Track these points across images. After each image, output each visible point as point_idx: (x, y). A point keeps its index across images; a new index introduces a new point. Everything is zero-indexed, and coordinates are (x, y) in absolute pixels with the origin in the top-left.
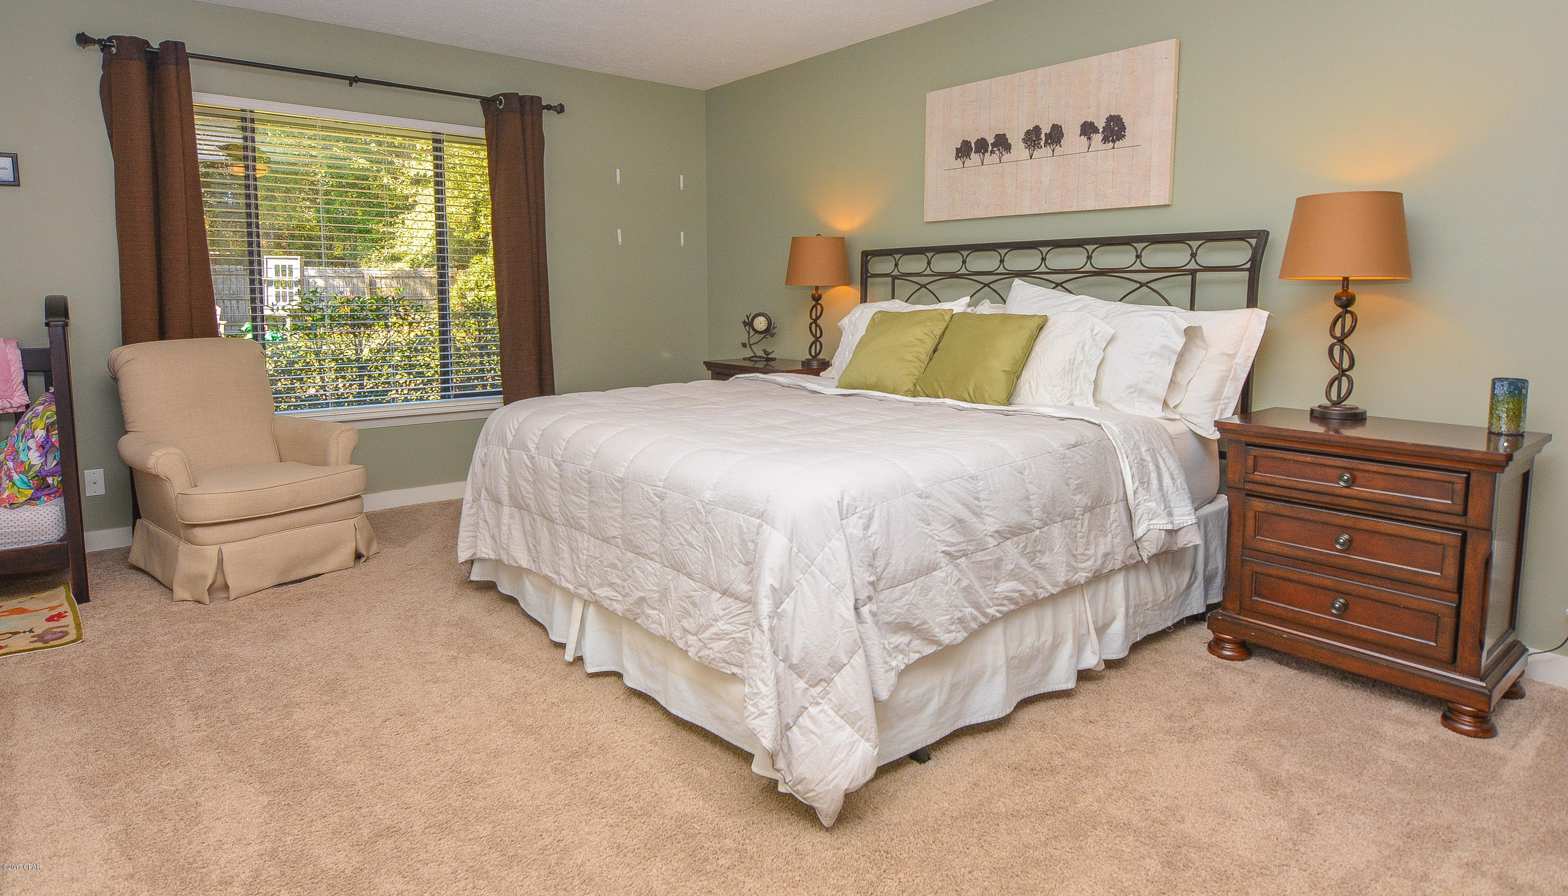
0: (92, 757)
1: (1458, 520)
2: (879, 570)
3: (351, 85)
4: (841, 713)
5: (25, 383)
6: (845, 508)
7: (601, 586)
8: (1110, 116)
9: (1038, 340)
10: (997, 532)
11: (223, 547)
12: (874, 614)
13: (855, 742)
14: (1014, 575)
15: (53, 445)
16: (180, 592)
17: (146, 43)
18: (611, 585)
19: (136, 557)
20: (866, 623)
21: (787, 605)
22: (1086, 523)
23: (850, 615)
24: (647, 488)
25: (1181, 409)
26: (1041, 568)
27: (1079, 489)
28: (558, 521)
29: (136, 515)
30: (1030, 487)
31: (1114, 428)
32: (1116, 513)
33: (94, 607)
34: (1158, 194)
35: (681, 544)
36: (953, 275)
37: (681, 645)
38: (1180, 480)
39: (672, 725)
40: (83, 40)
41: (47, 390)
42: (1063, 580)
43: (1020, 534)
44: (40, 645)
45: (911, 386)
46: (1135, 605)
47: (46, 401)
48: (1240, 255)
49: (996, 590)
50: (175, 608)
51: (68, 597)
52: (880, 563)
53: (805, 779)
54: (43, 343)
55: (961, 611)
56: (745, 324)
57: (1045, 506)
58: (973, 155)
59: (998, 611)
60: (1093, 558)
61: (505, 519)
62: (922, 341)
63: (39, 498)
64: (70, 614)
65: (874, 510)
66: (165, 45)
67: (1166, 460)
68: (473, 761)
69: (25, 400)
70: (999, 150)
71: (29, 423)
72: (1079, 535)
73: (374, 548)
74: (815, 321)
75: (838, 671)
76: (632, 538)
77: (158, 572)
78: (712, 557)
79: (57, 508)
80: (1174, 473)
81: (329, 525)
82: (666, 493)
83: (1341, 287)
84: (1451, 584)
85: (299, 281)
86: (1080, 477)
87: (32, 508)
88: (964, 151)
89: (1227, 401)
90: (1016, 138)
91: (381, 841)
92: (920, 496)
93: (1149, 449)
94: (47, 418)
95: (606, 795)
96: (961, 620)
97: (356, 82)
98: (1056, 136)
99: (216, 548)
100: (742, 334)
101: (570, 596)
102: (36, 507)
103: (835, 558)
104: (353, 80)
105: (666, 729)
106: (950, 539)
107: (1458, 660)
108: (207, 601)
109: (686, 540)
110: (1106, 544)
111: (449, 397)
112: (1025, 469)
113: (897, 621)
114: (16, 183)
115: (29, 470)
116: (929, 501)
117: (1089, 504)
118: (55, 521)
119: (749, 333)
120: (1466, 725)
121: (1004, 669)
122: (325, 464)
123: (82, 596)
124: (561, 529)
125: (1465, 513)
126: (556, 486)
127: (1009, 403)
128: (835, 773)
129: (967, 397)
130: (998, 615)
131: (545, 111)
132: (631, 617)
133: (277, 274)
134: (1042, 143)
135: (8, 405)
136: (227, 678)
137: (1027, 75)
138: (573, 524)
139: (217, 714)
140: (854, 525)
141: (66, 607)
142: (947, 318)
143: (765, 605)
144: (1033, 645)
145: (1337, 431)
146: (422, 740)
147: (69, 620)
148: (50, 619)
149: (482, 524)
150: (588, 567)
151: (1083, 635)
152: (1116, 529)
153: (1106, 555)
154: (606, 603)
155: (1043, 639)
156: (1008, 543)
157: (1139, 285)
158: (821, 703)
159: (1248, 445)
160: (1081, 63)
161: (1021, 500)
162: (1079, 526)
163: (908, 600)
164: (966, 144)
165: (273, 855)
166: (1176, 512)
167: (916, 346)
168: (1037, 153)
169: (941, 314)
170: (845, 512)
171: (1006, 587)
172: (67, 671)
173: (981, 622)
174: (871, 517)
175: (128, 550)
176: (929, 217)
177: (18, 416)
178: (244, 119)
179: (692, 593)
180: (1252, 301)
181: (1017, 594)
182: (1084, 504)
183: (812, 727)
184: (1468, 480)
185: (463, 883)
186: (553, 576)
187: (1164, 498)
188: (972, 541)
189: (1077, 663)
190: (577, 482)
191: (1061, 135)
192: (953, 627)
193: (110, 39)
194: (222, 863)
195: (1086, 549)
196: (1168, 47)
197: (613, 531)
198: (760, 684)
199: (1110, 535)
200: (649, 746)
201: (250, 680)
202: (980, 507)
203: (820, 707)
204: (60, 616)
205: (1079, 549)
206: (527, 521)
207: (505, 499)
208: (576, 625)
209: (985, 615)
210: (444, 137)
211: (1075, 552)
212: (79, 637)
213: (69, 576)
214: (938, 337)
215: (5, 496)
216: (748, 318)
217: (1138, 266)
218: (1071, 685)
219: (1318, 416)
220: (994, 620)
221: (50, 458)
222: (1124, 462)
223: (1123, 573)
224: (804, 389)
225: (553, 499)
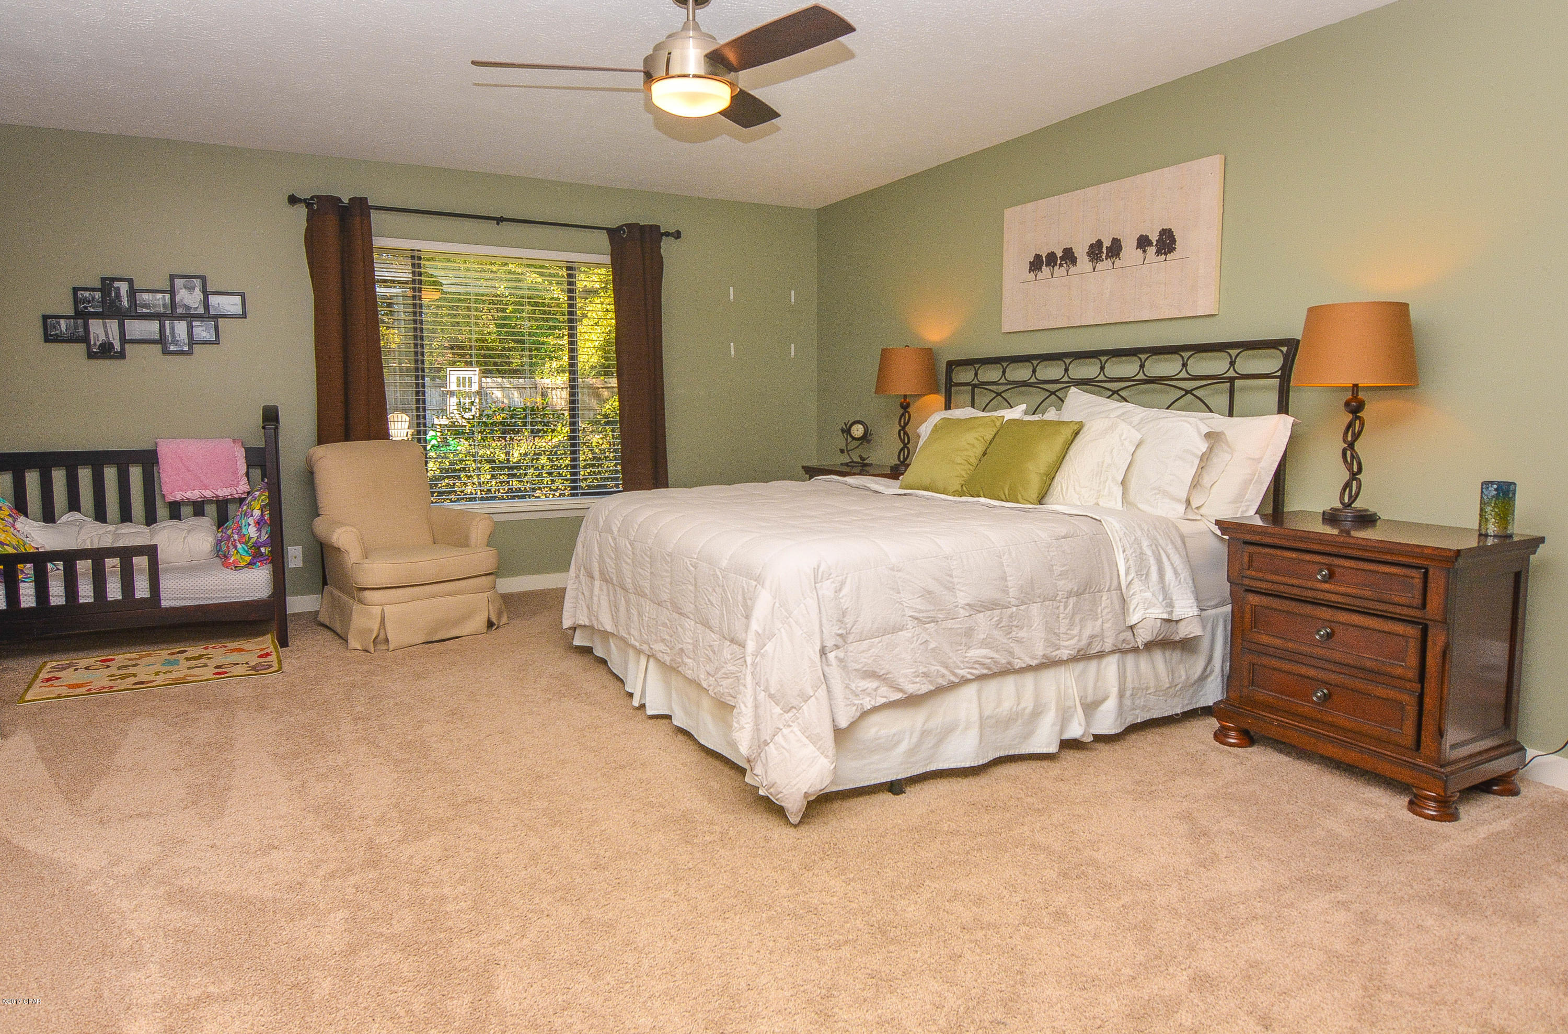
0: (284, 743)
1: (1418, 613)
2: (849, 626)
3: (498, 224)
4: (807, 735)
5: (247, 474)
6: (820, 574)
7: (656, 641)
8: (1163, 229)
9: (1073, 444)
10: (968, 605)
11: (386, 608)
12: (841, 660)
13: (816, 757)
14: (984, 644)
15: (266, 522)
16: (354, 643)
17: (339, 199)
18: (663, 640)
19: (324, 618)
20: (831, 665)
21: (769, 647)
22: (1071, 606)
23: (816, 657)
24: (686, 559)
25: (1202, 511)
26: (1019, 641)
27: (1063, 575)
28: (631, 591)
29: (325, 583)
30: (1007, 569)
31: (1115, 524)
32: (1106, 601)
33: (291, 651)
34: (1205, 304)
35: (706, 604)
36: (1024, 384)
37: (705, 686)
38: (1185, 574)
39: (703, 754)
40: (293, 200)
41: (263, 480)
42: (1042, 654)
43: (993, 609)
44: (253, 672)
45: (959, 487)
46: (1133, 688)
47: (261, 488)
48: (1271, 363)
49: (967, 655)
50: (349, 654)
51: (273, 642)
52: (849, 620)
53: (775, 783)
54: (259, 442)
55: (926, 667)
56: (843, 431)
57: (1022, 587)
58: (1044, 267)
59: (969, 673)
60: (1077, 638)
61: (596, 591)
62: (974, 446)
63: (255, 564)
64: (274, 654)
65: (846, 578)
66: (352, 200)
67: (1171, 556)
68: (544, 764)
69: (247, 488)
70: (1066, 263)
71: (249, 506)
72: (1062, 616)
73: (504, 619)
74: (903, 428)
75: (806, 701)
76: (676, 600)
77: (338, 627)
78: (725, 612)
79: (268, 572)
80: (1178, 568)
81: (467, 595)
82: (698, 563)
83: (1351, 393)
84: (1412, 674)
85: (478, 392)
86: (1065, 565)
87: (250, 570)
88: (1036, 265)
89: (1248, 503)
90: (1081, 252)
91: (469, 805)
92: (892, 569)
93: (1151, 545)
94: (262, 501)
95: (635, 792)
96: (925, 675)
97: (502, 221)
98: (1115, 249)
99: (380, 608)
100: (840, 441)
101: (639, 652)
102: (253, 570)
103: (808, 613)
104: (499, 220)
105: (697, 756)
106: (919, 607)
107: (1422, 748)
108: (372, 651)
109: (709, 601)
110: (1094, 627)
111: (577, 495)
112: (1004, 554)
113: (864, 669)
114: (244, 315)
115: (248, 542)
116: (900, 574)
117: (1075, 589)
118: (266, 582)
119: (847, 440)
120: (1431, 810)
121: (977, 724)
122: (467, 546)
123: (283, 642)
124: (632, 597)
125: (1424, 606)
126: (630, 561)
127: (1040, 502)
128: (798, 779)
129: (1003, 497)
130: (969, 677)
131: (664, 237)
132: (675, 666)
133: (458, 385)
134: (1104, 256)
135: (235, 492)
136: (380, 701)
137: (1091, 191)
138: (641, 594)
139: (370, 723)
140: (827, 589)
141: (272, 649)
142: (998, 424)
143: (751, 646)
144: (1011, 709)
145: (1348, 533)
146: (512, 749)
147: (273, 657)
148: (261, 656)
149: (580, 596)
150: (648, 626)
151: (1069, 708)
152: (1106, 615)
153: (1093, 637)
154: (659, 656)
155: (1022, 705)
156: (981, 615)
157: (1184, 393)
158: (791, 726)
159: (1246, 543)
160: (1138, 179)
161: (995, 580)
162: (1062, 608)
163: (874, 652)
164: (1038, 257)
165: (396, 805)
166: (1178, 604)
167: (966, 450)
168: (1099, 266)
169: (993, 421)
170: (820, 577)
171: (976, 653)
172: (271, 691)
173: (949, 680)
174: (843, 583)
175: (317, 613)
176: (1006, 328)
177: (241, 501)
178: (413, 257)
179: (712, 643)
180: (1283, 408)
181: (989, 660)
182: (1068, 589)
183: (783, 743)
184: (1426, 575)
185: (519, 832)
186: (626, 636)
187: (1164, 589)
188: (942, 610)
189: (1062, 731)
190: (643, 557)
191: (1120, 248)
192: (918, 680)
193: (312, 198)
194: (362, 807)
195: (1068, 629)
196: (1216, 161)
197: (665, 597)
198: (742, 705)
199: (1101, 620)
200: (680, 766)
201: (396, 704)
202: (952, 582)
203: (791, 728)
204: (267, 655)
205: (1061, 629)
206: (611, 592)
207: (597, 575)
208: (642, 676)
209: (955, 674)
210: (576, 265)
211: (1057, 631)
212: (280, 669)
213: (274, 625)
214: (988, 442)
215: (231, 561)
216: (846, 425)
217: (1183, 375)
218: (1053, 749)
219: (1331, 518)
220: (965, 681)
221: (263, 532)
222: (1119, 555)
223: (1117, 656)
224: (868, 489)
225: (627, 571)
